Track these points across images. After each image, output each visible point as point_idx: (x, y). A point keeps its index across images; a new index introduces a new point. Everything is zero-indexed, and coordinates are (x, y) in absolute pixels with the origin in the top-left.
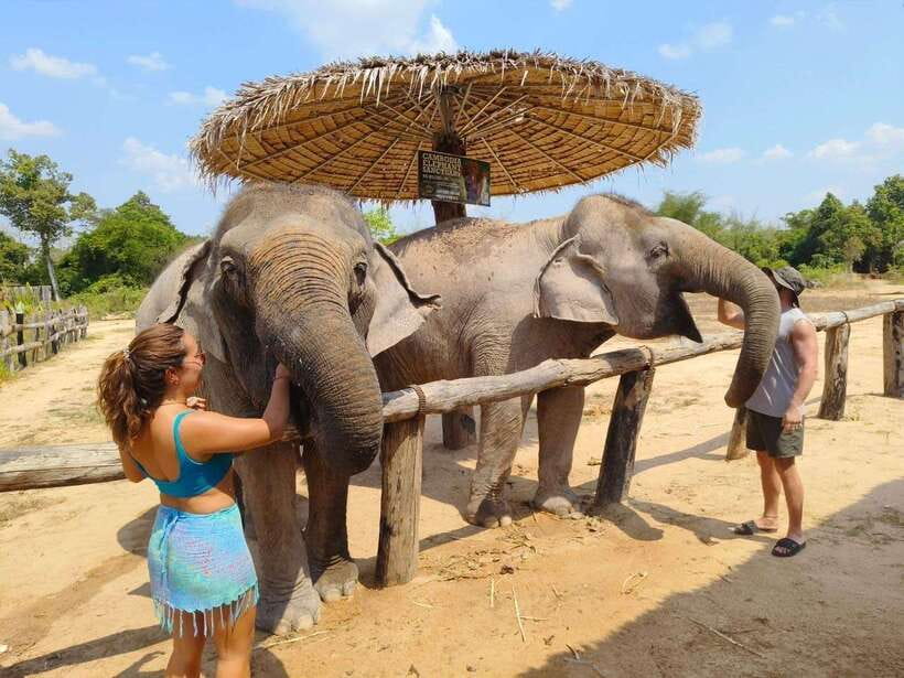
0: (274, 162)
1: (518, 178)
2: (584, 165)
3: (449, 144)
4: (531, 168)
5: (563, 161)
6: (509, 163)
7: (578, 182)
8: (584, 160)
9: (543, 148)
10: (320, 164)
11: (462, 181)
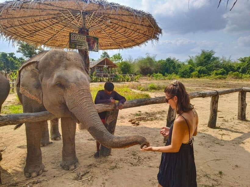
0: (35, 36)
1: (118, 43)
2: (136, 40)
3: (83, 31)
4: (121, 40)
5: (129, 38)
6: (114, 39)
7: (136, 45)
8: (135, 38)
9: (122, 33)
10: (52, 37)
11: (87, 43)
